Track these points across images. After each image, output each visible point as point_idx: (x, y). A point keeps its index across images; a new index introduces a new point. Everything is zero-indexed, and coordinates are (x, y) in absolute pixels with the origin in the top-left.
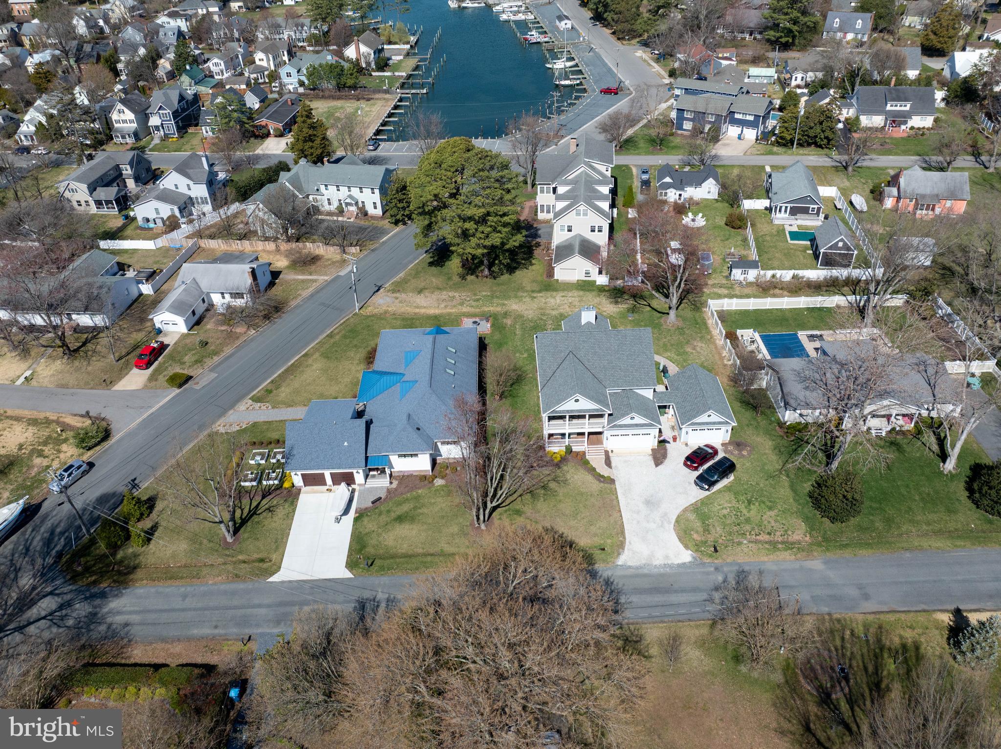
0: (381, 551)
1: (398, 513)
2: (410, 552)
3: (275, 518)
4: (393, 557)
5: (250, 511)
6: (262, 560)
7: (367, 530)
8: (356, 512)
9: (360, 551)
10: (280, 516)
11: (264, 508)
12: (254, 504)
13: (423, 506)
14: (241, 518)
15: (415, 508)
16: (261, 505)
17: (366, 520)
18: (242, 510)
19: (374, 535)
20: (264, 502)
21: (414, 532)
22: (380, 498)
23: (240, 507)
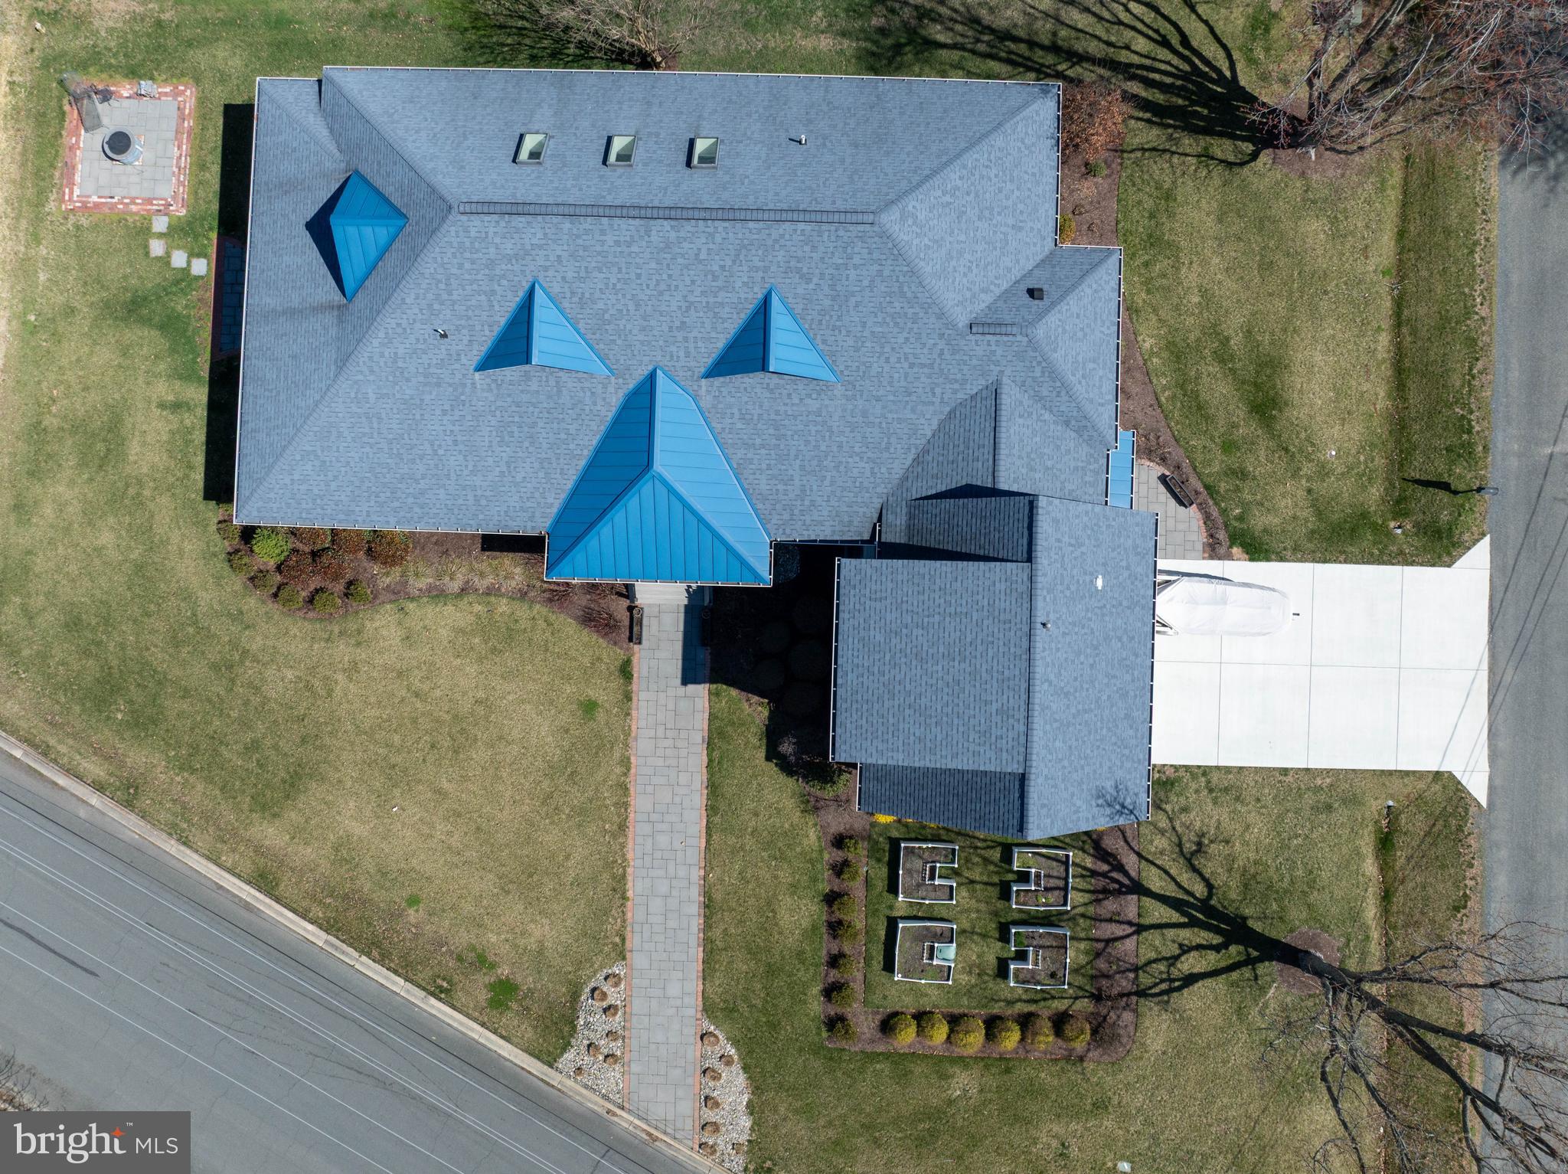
0: (1380, 462)
1: (1240, 413)
2: (1386, 370)
3: (1231, 827)
4: (1400, 425)
5: (1193, 923)
6: (1385, 843)
7: (1306, 513)
8: (1229, 557)
9: (1381, 532)
10: (1221, 814)
11: (1185, 878)
12: (1160, 913)
13: (1214, 330)
14: (1217, 948)
15: (1223, 356)
16: (1171, 891)
17: (1260, 521)
18: (1185, 949)
19: (1322, 488)
20: (1155, 881)
21: (1318, 358)
22: (1163, 479)
23: (1174, 959)
